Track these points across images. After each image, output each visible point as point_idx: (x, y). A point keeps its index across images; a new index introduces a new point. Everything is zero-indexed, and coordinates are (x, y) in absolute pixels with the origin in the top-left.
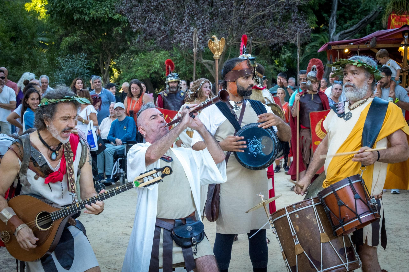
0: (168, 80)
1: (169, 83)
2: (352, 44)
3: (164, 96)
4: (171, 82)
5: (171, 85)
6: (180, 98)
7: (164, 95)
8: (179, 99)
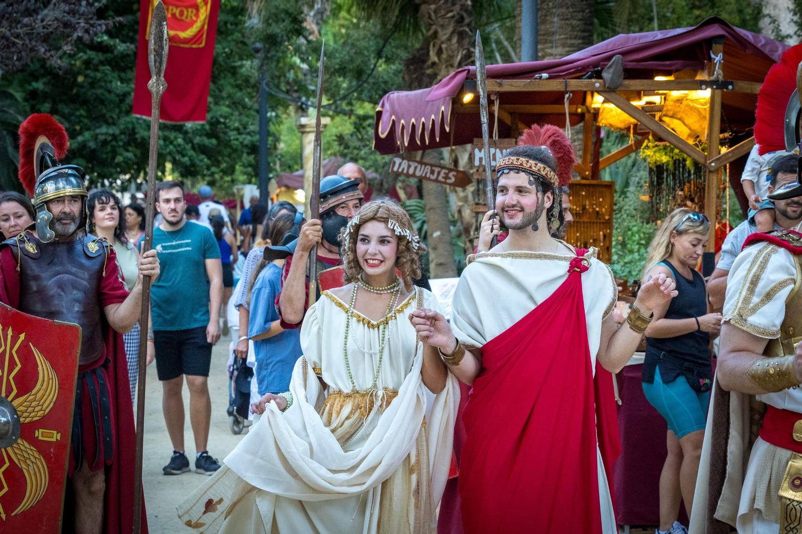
0: (43, 192)
1: (48, 202)
2: (545, 75)
3: (26, 253)
4: (60, 200)
5: (57, 209)
6: (84, 261)
7: (23, 250)
8: (81, 266)
